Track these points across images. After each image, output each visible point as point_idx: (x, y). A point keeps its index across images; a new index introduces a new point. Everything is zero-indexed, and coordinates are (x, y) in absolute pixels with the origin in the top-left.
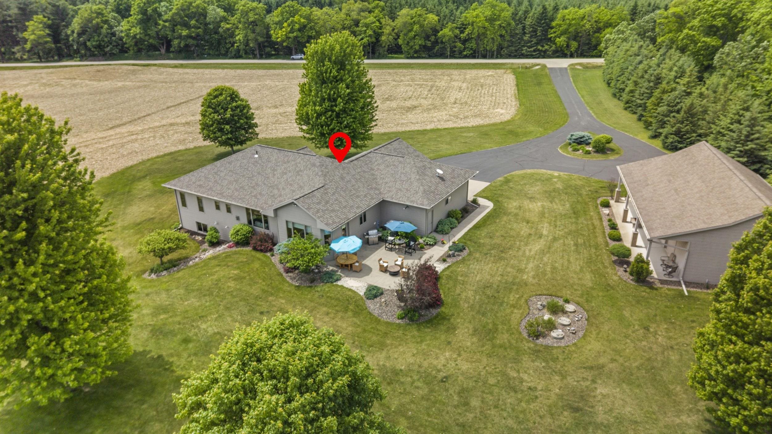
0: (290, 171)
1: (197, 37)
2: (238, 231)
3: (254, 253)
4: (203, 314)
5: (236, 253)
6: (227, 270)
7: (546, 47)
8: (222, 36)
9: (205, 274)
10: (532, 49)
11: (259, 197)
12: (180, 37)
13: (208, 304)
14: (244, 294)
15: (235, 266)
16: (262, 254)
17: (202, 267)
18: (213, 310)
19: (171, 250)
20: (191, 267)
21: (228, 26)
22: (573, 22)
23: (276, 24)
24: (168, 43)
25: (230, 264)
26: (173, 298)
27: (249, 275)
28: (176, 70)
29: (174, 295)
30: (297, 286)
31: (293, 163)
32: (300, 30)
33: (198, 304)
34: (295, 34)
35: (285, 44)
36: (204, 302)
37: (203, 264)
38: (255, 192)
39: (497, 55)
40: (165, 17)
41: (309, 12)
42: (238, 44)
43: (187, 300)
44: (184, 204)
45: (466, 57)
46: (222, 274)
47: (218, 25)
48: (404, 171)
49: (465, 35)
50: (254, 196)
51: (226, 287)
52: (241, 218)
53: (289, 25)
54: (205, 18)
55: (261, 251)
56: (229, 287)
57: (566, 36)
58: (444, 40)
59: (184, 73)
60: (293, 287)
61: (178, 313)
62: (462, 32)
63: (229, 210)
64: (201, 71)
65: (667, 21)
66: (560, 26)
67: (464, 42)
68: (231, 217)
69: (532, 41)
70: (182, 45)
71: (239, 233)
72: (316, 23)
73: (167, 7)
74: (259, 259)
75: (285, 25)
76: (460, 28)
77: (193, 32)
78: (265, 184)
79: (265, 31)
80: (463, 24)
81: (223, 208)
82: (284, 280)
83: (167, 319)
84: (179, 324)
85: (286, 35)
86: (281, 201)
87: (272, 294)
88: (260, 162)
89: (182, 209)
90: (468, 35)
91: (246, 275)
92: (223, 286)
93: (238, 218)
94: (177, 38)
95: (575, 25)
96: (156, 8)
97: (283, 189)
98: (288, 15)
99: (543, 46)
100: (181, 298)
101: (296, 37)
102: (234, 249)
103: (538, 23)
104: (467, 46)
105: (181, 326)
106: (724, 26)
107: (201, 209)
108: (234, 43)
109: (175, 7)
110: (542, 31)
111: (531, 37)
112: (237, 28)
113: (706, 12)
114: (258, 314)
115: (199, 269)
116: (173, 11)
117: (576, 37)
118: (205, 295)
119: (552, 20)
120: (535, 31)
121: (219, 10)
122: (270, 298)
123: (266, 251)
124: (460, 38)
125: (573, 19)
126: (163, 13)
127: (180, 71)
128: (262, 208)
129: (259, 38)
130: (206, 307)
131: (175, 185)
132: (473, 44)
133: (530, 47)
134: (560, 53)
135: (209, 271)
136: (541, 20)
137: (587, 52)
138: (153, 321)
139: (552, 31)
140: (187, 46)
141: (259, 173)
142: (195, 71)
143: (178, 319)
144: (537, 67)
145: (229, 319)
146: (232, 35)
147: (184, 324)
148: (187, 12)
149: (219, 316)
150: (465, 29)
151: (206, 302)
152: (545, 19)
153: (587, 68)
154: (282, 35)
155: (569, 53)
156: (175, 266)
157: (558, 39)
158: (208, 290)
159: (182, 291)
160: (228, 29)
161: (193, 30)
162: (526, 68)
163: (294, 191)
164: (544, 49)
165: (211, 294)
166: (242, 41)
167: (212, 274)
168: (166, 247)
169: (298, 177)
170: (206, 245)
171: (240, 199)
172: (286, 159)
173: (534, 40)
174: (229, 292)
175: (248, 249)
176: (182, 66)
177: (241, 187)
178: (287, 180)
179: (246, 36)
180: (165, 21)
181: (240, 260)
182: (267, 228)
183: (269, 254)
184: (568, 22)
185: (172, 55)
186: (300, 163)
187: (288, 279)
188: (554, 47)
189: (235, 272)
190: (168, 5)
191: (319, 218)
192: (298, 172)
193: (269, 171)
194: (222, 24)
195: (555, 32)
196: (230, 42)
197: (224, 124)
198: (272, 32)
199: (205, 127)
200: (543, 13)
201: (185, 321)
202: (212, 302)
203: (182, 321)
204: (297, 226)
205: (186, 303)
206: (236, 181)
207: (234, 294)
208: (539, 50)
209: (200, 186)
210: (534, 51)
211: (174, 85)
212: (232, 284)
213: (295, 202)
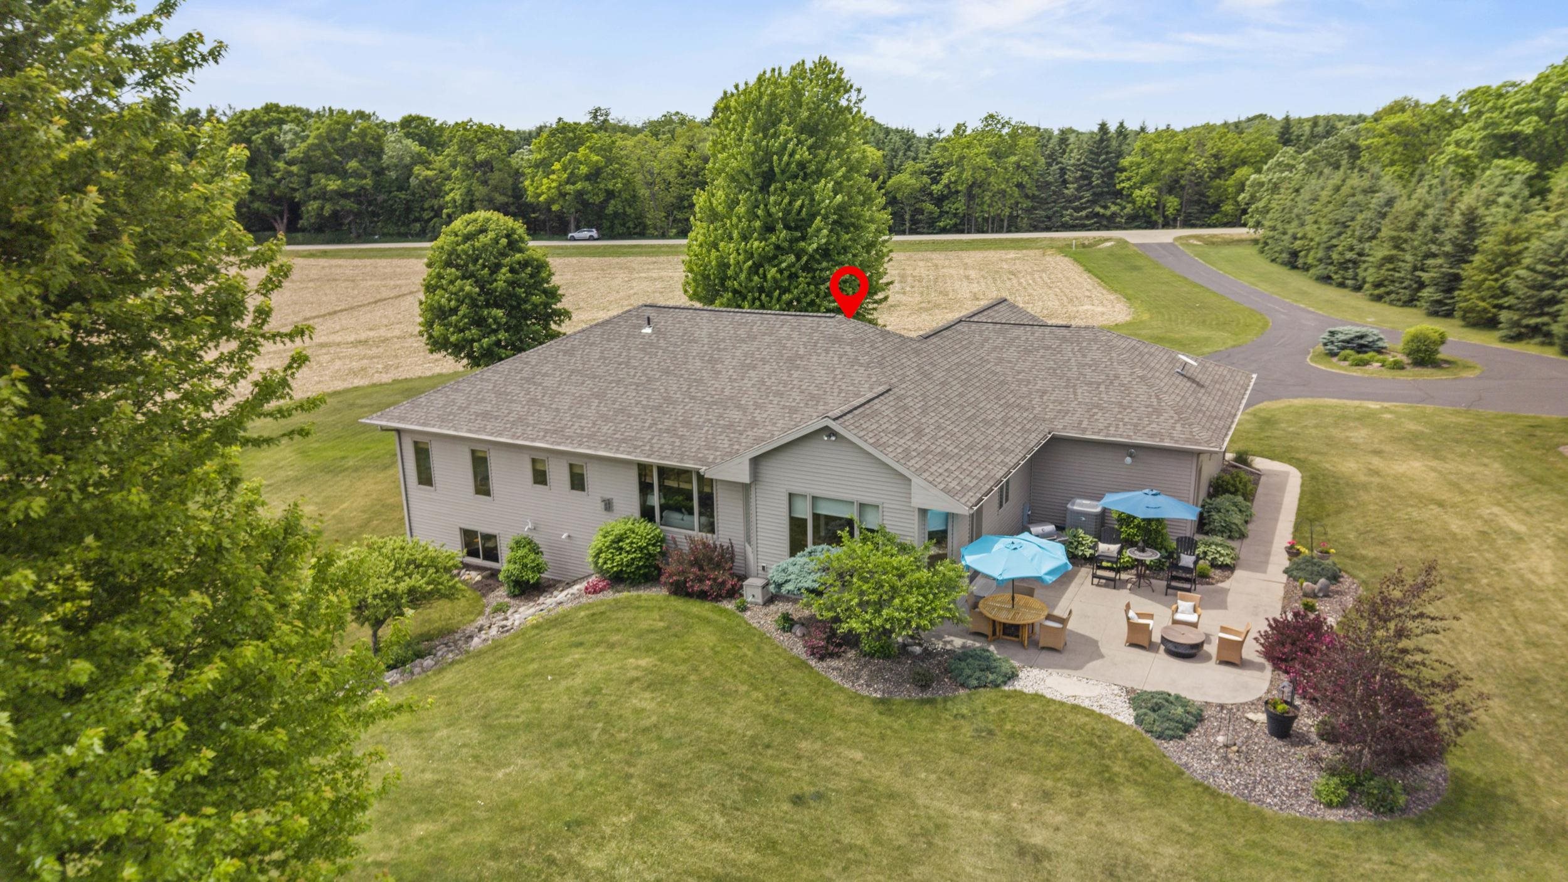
0: (764, 361)
1: (359, 195)
2: (620, 539)
3: (679, 604)
4: (578, 813)
5: (619, 606)
6: (609, 656)
7: (1114, 208)
8: (413, 194)
9: (537, 674)
10: (1084, 213)
11: (682, 431)
12: (323, 195)
13: (581, 774)
14: (702, 733)
15: (634, 643)
16: (708, 605)
17: (520, 653)
18: (612, 798)
19: (416, 598)
20: (479, 654)
21: (429, 173)
22: (1169, 156)
23: (537, 166)
24: (294, 211)
25: (615, 638)
26: (447, 758)
27: (695, 669)
28: (312, 261)
29: (445, 748)
30: (882, 701)
31: (767, 339)
32: (588, 178)
33: (545, 776)
34: (579, 186)
35: (555, 208)
36: (564, 764)
37: (520, 643)
38: (667, 422)
39: (1009, 226)
40: (291, 154)
41: (609, 141)
42: (449, 211)
43: (499, 765)
44: (425, 478)
45: (943, 231)
46: (598, 670)
47: (407, 171)
48: (1088, 360)
49: (940, 187)
50: (668, 431)
51: (627, 713)
52: (617, 504)
53: (565, 169)
54: (380, 158)
55: (703, 596)
56: (638, 712)
57: (1154, 185)
58: (899, 196)
59: (331, 267)
60: (868, 706)
61: (481, 815)
62: (935, 181)
63: (578, 482)
64: (368, 262)
65: (1382, 141)
66: (1139, 165)
67: (939, 200)
68: (588, 503)
69: (1081, 198)
70: (327, 212)
71: (624, 545)
72: (625, 165)
73: (296, 134)
74: (707, 621)
75: (557, 166)
76: (929, 174)
77: (352, 185)
78: (693, 398)
79: (510, 181)
80: (936, 166)
81: (559, 474)
82: (826, 684)
83: (440, 838)
84: (496, 855)
85: (558, 188)
86: (758, 440)
87: (805, 733)
88: (662, 343)
89: (418, 492)
90: (947, 186)
91: (683, 669)
92: (615, 711)
93: (608, 505)
94: (315, 198)
95: (1173, 161)
96: (272, 135)
97: (757, 406)
98: (562, 149)
99: (1105, 207)
100: (476, 758)
101: (580, 194)
102: (609, 596)
103: (1092, 160)
104: (946, 208)
105: (505, 864)
106: (1538, 133)
107: (482, 486)
108: (441, 208)
109: (313, 134)
110: (1102, 176)
111: (1078, 189)
112: (448, 178)
113: (1494, 108)
114: (786, 806)
115: (512, 660)
116: (310, 141)
117: (1173, 186)
118: (560, 745)
119: (1120, 155)
120: (1087, 177)
121: (409, 142)
122: (804, 745)
123: (718, 598)
124: (931, 194)
125: (1168, 151)
126: (287, 146)
127: (323, 262)
128: (704, 461)
129: (497, 195)
130: (580, 786)
131: (401, 419)
132: (959, 205)
133: (1077, 209)
134: (1144, 219)
135: (551, 663)
136: (1099, 154)
137: (1198, 219)
138: (386, 847)
139: (1124, 175)
140: (335, 214)
141: (667, 372)
142: (356, 262)
143: (484, 835)
144: (1108, 244)
145: (685, 829)
146: (438, 193)
147: (513, 854)
148: (339, 144)
149: (643, 819)
150: (940, 174)
151: (575, 767)
152: (1107, 153)
153: (1213, 243)
154: (549, 188)
155: (1160, 221)
156: (420, 655)
157: (1137, 192)
158: (568, 727)
159: (472, 734)
160: (428, 181)
161: (352, 180)
162: (1084, 246)
163: (793, 410)
164: (1108, 213)
165: (582, 739)
166: (459, 202)
167: (561, 674)
168: (403, 586)
169: (795, 374)
170: (500, 595)
171: (624, 441)
172: (742, 332)
173: (1088, 195)
174: (646, 730)
175: (655, 594)
176: (325, 254)
177: (622, 410)
178: (763, 382)
179: (469, 192)
180: (290, 163)
181: (644, 625)
182: (711, 528)
183: (729, 606)
184: (1157, 156)
185: (299, 236)
186: (789, 338)
187: (835, 678)
188: (1129, 208)
189: (643, 662)
190: (298, 129)
191: (919, 472)
192: (790, 360)
193: (698, 363)
194: (417, 169)
195: (1129, 179)
196: (432, 208)
197: (488, 305)
198: (527, 183)
199: (437, 314)
200: (1102, 140)
201: (515, 842)
202: (598, 768)
203: (503, 846)
204: (825, 510)
205: (500, 774)
206: (601, 396)
207: (668, 733)
208: (1097, 215)
209: (486, 415)
210: (1087, 217)
211: (311, 284)
212: (645, 701)
213: (834, 425)
